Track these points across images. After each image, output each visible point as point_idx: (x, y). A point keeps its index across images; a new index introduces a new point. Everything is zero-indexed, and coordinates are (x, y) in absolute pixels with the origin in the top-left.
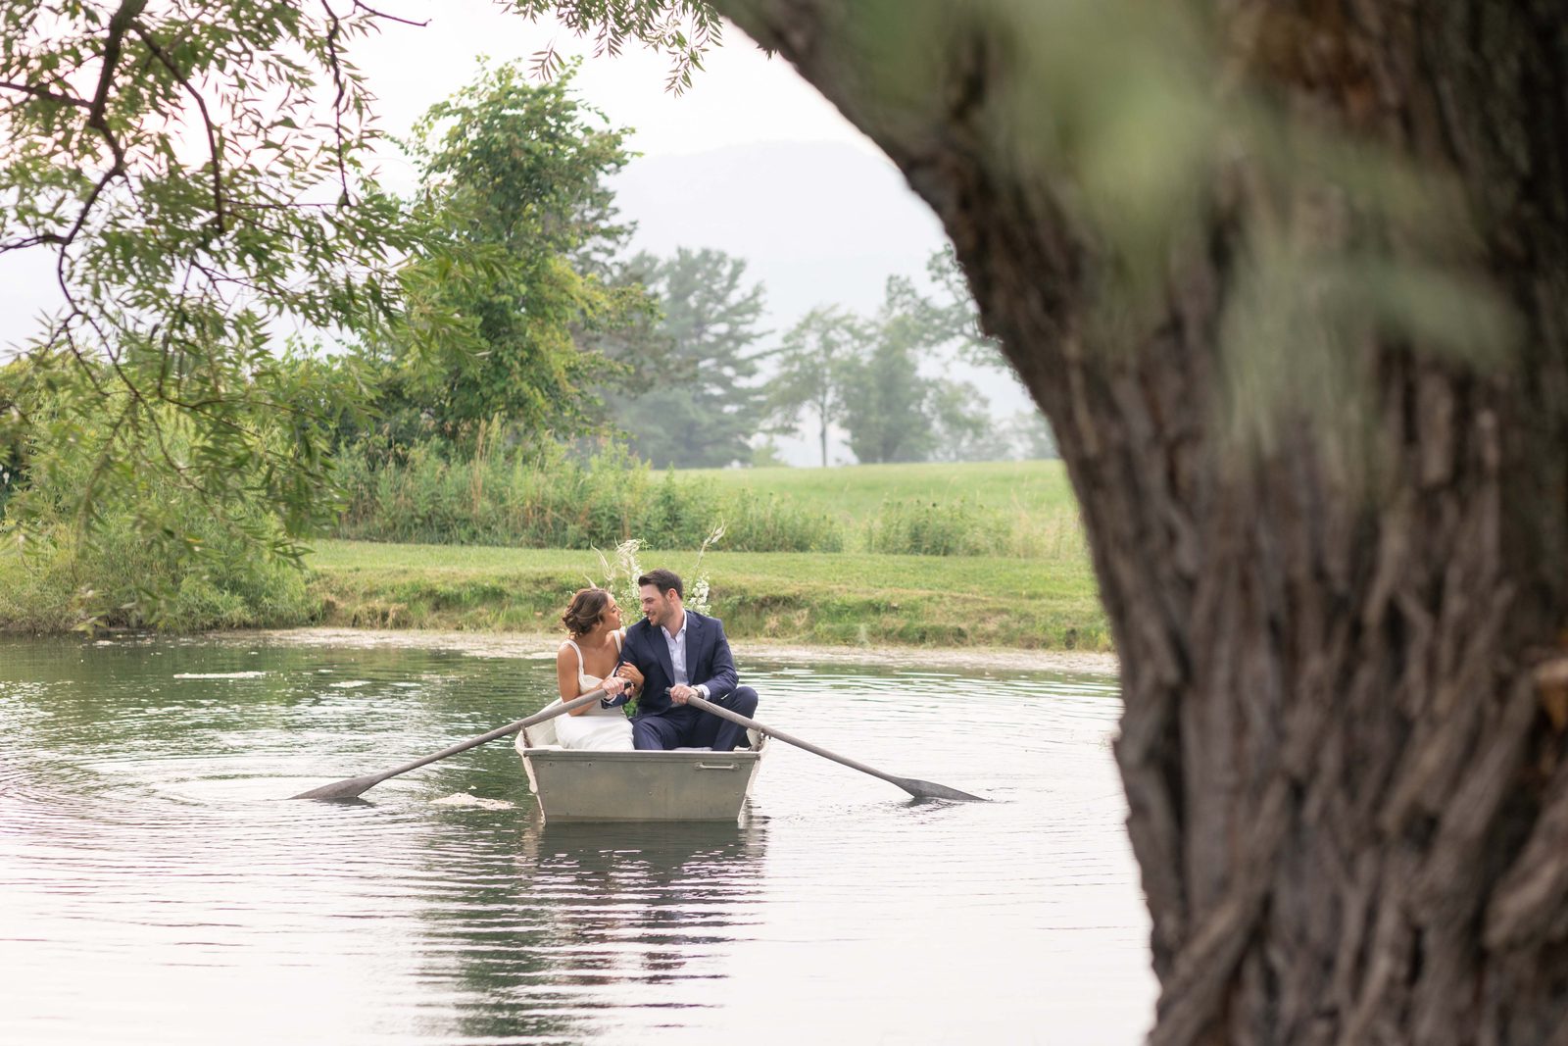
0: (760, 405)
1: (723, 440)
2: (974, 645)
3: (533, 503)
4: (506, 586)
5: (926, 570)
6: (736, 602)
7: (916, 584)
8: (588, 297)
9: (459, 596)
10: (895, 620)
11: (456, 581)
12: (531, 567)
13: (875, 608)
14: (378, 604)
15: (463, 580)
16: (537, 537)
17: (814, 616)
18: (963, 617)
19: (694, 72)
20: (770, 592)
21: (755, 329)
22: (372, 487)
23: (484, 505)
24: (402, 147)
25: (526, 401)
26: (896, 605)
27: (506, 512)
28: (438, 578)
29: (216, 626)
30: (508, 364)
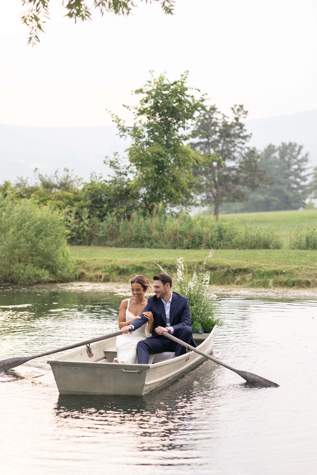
0: (308, 190)
1: (297, 201)
2: (313, 287)
3: (172, 232)
4: (145, 266)
5: (300, 257)
6: (226, 271)
7: (294, 263)
8: (196, 158)
9: (128, 269)
10: (283, 278)
11: (127, 264)
12: (155, 258)
13: (276, 273)
14: (99, 273)
15: (130, 264)
16: (174, 244)
17: (254, 276)
18: (310, 276)
19: (40, 33)
20: (238, 267)
21: (306, 167)
22: (118, 227)
23: (155, 233)
24: (128, 108)
25: (173, 194)
26: (284, 272)
27: (163, 235)
28: (121, 263)
29: (39, 283)
30: (166, 182)
